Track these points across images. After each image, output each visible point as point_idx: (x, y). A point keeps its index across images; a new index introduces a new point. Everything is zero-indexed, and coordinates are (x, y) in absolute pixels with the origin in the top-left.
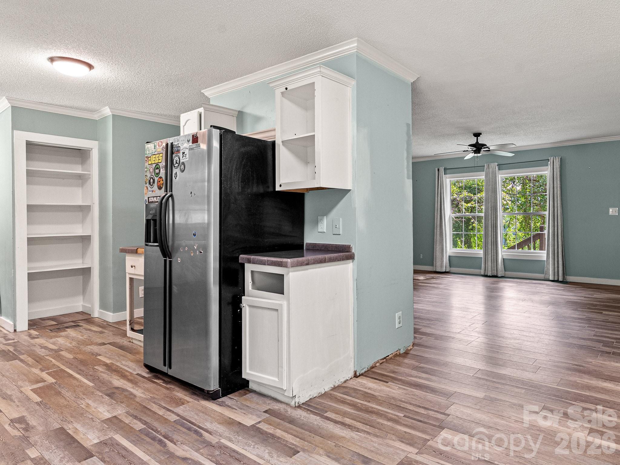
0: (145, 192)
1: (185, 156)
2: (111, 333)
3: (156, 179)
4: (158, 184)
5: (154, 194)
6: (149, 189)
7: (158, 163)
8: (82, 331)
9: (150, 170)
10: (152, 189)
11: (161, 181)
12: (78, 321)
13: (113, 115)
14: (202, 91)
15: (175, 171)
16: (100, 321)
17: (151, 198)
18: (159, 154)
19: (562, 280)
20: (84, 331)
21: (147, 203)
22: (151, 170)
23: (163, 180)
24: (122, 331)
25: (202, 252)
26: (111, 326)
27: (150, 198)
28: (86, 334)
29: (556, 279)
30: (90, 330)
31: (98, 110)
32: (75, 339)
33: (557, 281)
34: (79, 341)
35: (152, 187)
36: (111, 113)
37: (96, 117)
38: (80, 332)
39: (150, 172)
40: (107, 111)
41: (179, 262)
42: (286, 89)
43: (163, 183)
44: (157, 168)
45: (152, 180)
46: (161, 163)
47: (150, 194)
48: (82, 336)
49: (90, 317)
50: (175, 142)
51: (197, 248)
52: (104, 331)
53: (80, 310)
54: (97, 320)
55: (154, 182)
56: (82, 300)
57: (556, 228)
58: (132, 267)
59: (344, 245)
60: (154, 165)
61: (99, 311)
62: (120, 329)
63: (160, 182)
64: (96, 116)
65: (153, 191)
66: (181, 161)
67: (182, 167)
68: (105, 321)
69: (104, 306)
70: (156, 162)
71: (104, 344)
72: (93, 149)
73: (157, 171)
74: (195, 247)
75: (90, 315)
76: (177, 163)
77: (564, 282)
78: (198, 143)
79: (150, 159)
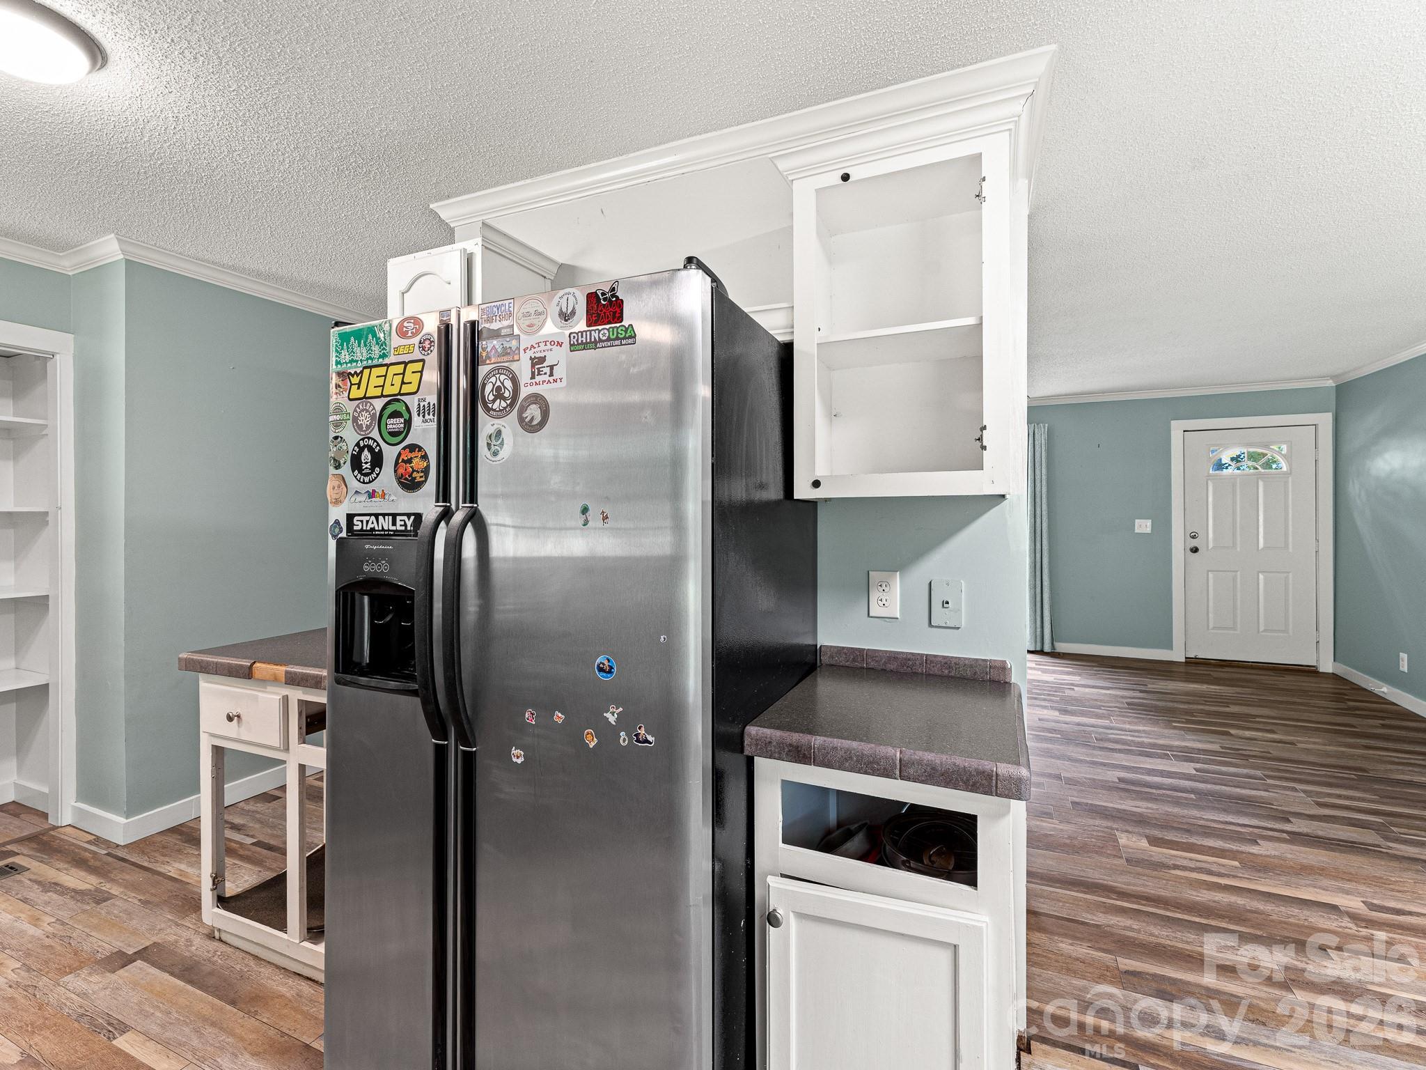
0: (330, 494)
1: (547, 370)
2: (134, 898)
3: (390, 453)
4: (401, 471)
5: (377, 506)
6: (354, 484)
7: (400, 394)
8: (31, 895)
9: (355, 420)
10: (370, 487)
11: (415, 461)
12: (9, 847)
13: (127, 261)
14: (431, 206)
15: (486, 426)
16: (82, 841)
17: (365, 519)
18: (406, 364)
19: (1049, 651)
20: (35, 893)
21: (344, 534)
22: (364, 420)
23: (425, 457)
24: (169, 885)
25: (650, 738)
26: (123, 860)
27: (356, 518)
28: (48, 909)
29: (1038, 649)
30: (55, 887)
31: (76, 246)
32: (14, 942)
33: (1041, 652)
34: (28, 954)
35: (367, 479)
36: (122, 257)
37: (67, 265)
38: (25, 900)
39: (360, 427)
40: (109, 249)
41: (519, 761)
42: (846, 177)
43: (428, 468)
44: (396, 414)
45: (366, 455)
46: (416, 398)
47: (360, 505)
48: (35, 921)
49: (46, 827)
50: (489, 320)
51: (618, 720)
52: (107, 887)
53: (10, 797)
54: (70, 835)
55: (377, 460)
56: (15, 769)
57: (1038, 556)
58: (230, 719)
59: (977, 660)
60: (378, 404)
61: (73, 806)
62: (159, 874)
63: (410, 461)
64: (66, 263)
65: (372, 495)
66: (524, 392)
67: (534, 412)
68: (98, 841)
69: (92, 791)
70: (389, 390)
71: (122, 960)
72: (57, 357)
73: (396, 424)
74: (608, 715)
75: (45, 816)
76: (499, 395)
77: (1054, 655)
78: (626, 323)
79: (355, 380)
